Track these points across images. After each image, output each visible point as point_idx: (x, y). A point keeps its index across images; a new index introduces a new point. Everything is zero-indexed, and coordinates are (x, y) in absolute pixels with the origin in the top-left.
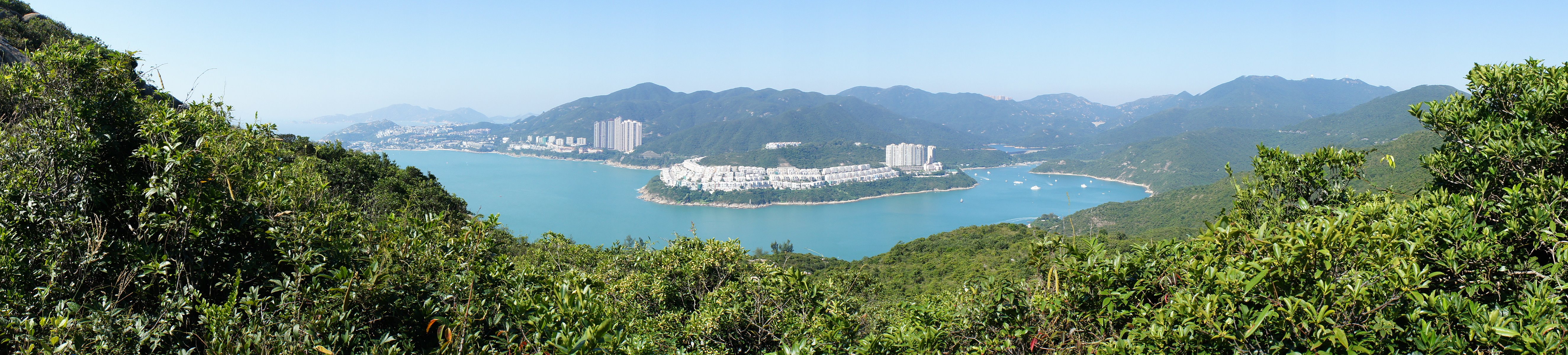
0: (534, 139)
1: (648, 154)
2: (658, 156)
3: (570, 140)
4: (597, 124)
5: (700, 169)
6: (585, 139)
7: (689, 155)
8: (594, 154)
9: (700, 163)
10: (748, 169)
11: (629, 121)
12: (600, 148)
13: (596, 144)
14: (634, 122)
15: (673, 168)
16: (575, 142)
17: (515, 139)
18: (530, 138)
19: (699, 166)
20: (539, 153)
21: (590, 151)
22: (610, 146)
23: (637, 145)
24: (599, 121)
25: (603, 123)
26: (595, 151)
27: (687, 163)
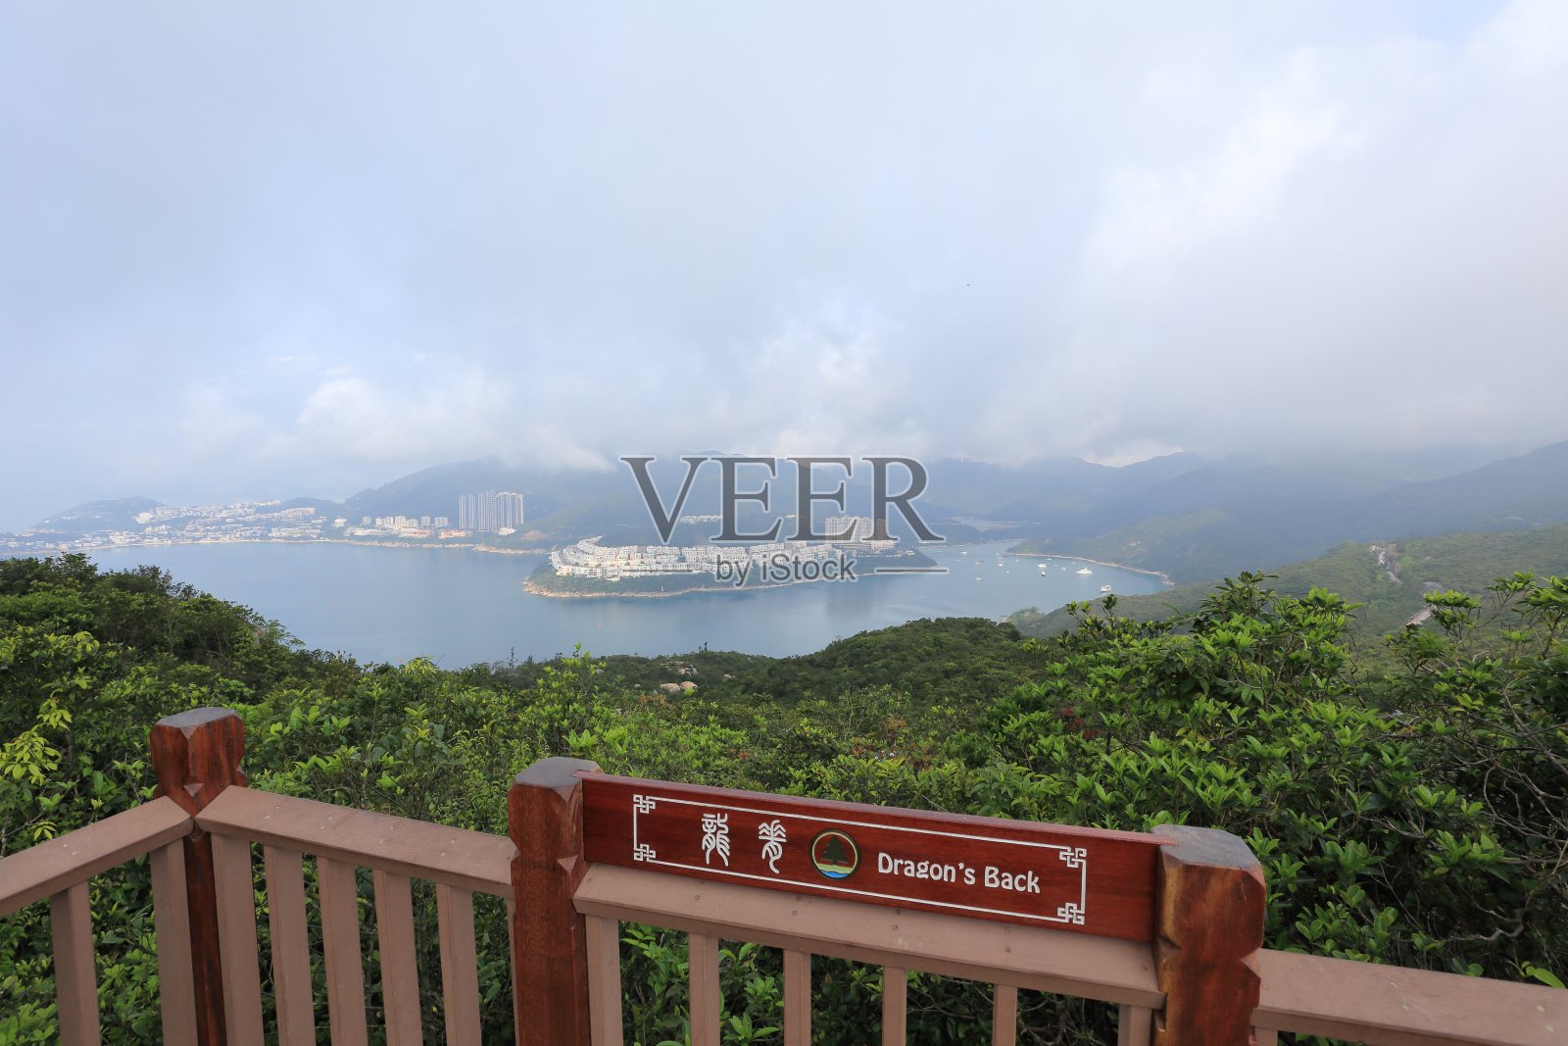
0: (374, 521)
1: (533, 535)
2: (545, 537)
3: (426, 520)
4: (463, 499)
5: (600, 550)
6: (446, 519)
7: (584, 534)
8: (459, 538)
9: (599, 544)
10: (659, 549)
11: (505, 493)
12: (467, 529)
13: (462, 525)
14: (514, 494)
15: (565, 551)
16: (433, 522)
17: (355, 522)
18: (367, 520)
19: (597, 548)
20: (382, 539)
21: (455, 534)
22: (481, 526)
23: (517, 523)
24: (465, 494)
25: (470, 496)
26: (462, 534)
27: (581, 545)
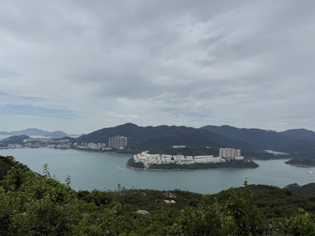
1: (128, 150)
2: (132, 150)
3: (99, 144)
4: (110, 138)
5: (148, 155)
6: (105, 144)
7: (144, 150)
8: (108, 150)
9: (148, 153)
10: (166, 155)
11: (122, 137)
13: (109, 146)
14: (124, 137)
15: (138, 155)
16: (101, 145)
17: (79, 144)
18: (83, 143)
19: (147, 154)
21: (107, 148)
22: (115, 146)
23: (125, 146)
24: (111, 137)
25: (112, 138)
26: (109, 149)
27: (143, 153)
